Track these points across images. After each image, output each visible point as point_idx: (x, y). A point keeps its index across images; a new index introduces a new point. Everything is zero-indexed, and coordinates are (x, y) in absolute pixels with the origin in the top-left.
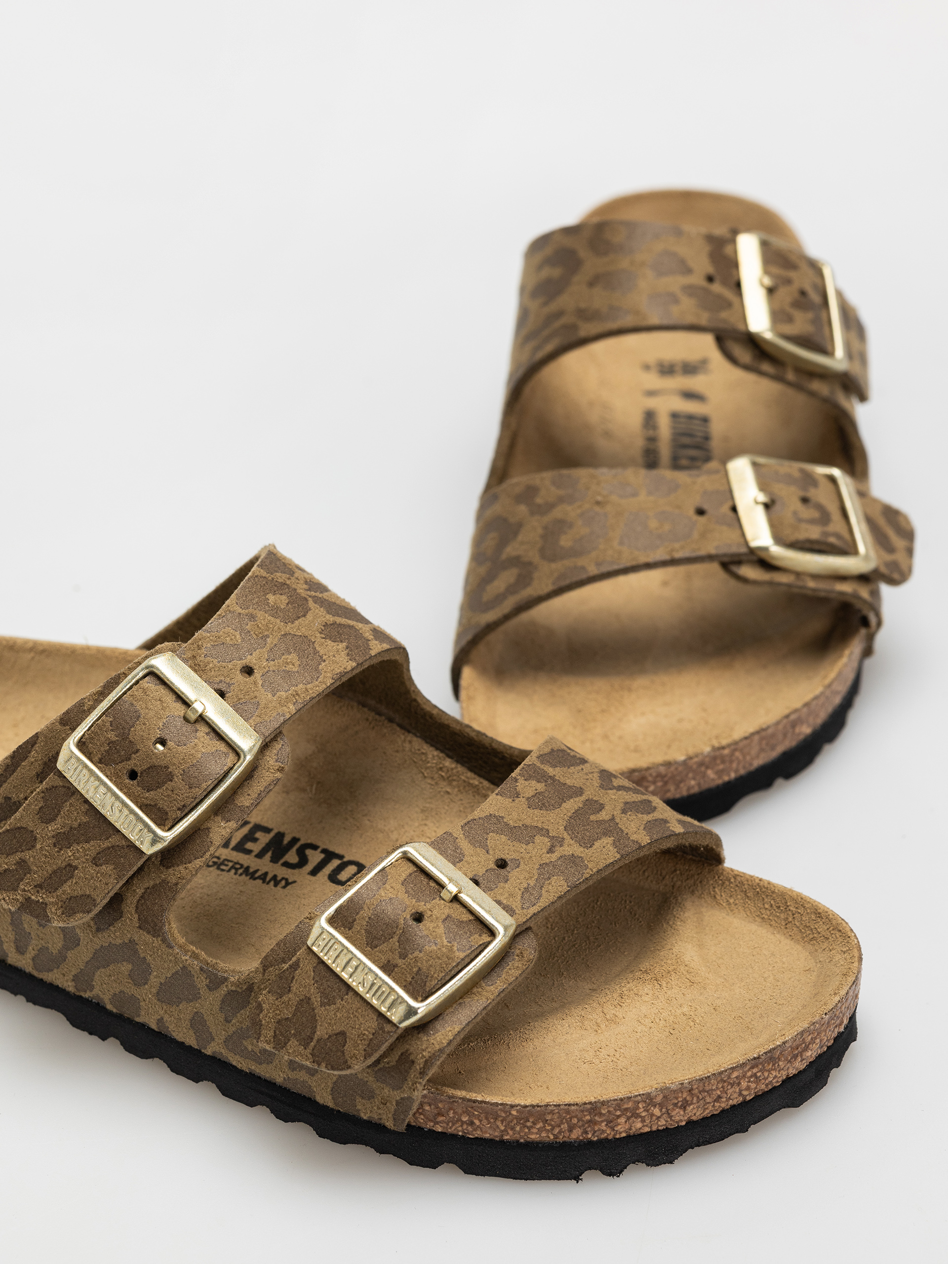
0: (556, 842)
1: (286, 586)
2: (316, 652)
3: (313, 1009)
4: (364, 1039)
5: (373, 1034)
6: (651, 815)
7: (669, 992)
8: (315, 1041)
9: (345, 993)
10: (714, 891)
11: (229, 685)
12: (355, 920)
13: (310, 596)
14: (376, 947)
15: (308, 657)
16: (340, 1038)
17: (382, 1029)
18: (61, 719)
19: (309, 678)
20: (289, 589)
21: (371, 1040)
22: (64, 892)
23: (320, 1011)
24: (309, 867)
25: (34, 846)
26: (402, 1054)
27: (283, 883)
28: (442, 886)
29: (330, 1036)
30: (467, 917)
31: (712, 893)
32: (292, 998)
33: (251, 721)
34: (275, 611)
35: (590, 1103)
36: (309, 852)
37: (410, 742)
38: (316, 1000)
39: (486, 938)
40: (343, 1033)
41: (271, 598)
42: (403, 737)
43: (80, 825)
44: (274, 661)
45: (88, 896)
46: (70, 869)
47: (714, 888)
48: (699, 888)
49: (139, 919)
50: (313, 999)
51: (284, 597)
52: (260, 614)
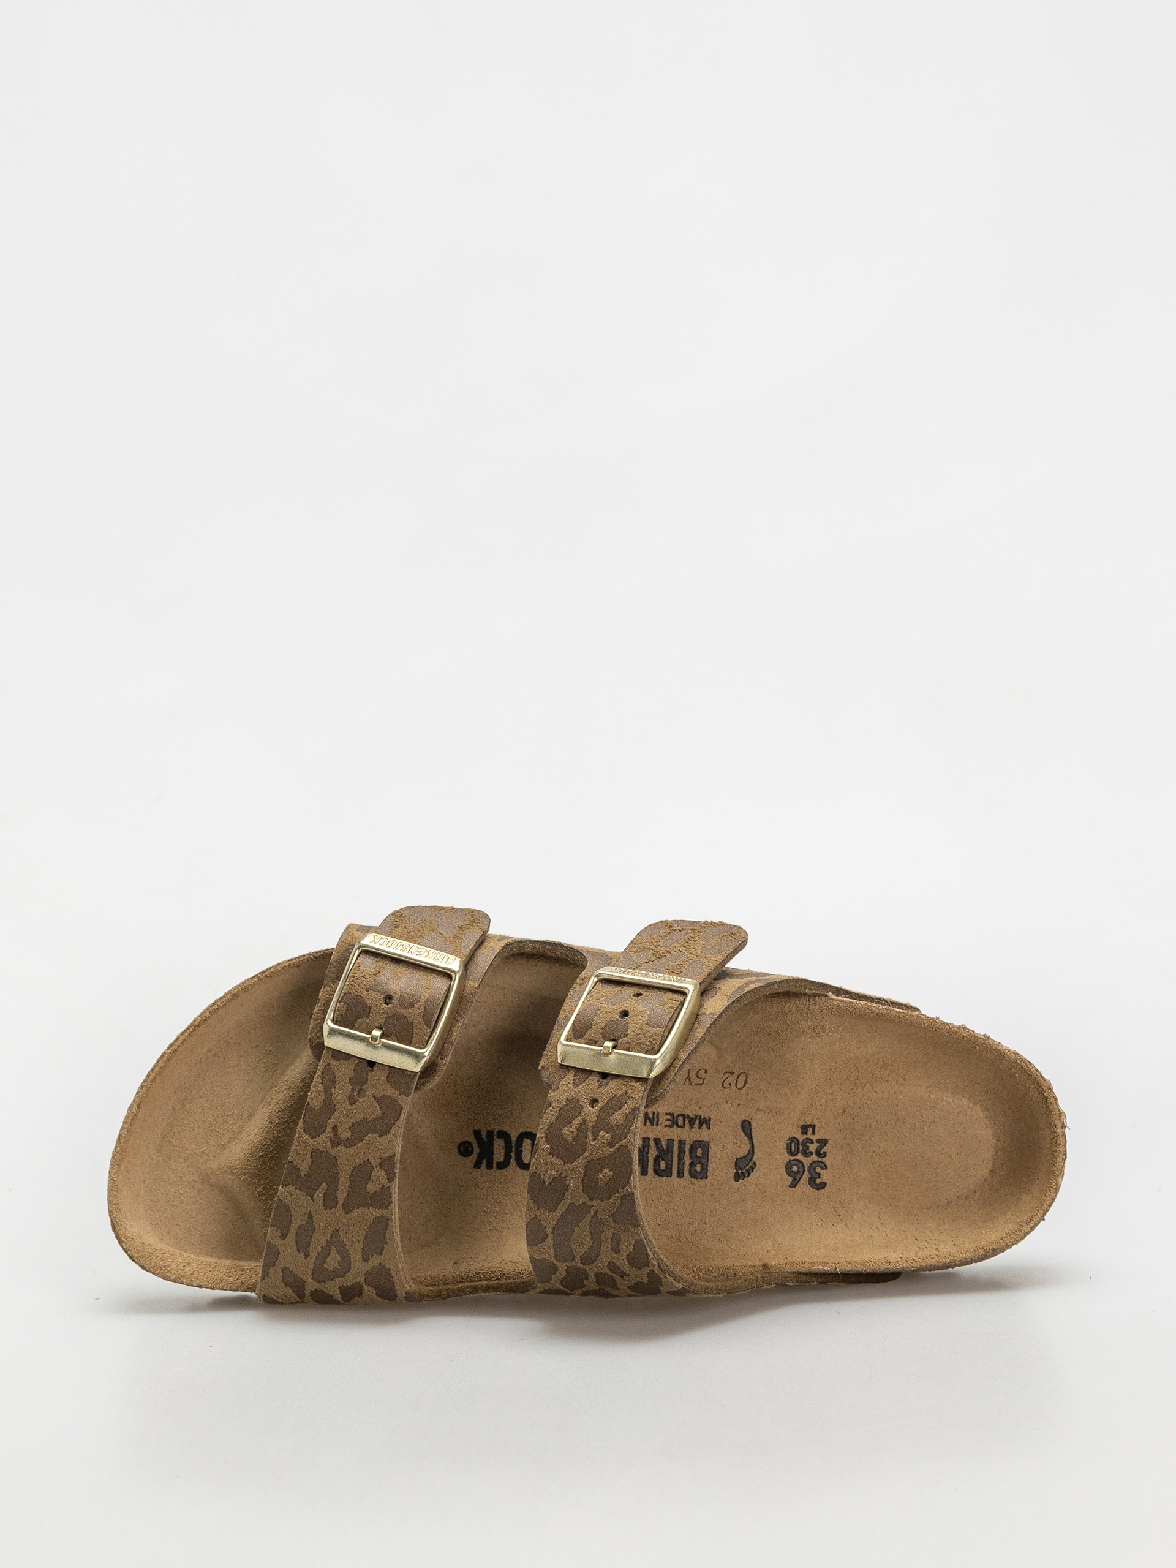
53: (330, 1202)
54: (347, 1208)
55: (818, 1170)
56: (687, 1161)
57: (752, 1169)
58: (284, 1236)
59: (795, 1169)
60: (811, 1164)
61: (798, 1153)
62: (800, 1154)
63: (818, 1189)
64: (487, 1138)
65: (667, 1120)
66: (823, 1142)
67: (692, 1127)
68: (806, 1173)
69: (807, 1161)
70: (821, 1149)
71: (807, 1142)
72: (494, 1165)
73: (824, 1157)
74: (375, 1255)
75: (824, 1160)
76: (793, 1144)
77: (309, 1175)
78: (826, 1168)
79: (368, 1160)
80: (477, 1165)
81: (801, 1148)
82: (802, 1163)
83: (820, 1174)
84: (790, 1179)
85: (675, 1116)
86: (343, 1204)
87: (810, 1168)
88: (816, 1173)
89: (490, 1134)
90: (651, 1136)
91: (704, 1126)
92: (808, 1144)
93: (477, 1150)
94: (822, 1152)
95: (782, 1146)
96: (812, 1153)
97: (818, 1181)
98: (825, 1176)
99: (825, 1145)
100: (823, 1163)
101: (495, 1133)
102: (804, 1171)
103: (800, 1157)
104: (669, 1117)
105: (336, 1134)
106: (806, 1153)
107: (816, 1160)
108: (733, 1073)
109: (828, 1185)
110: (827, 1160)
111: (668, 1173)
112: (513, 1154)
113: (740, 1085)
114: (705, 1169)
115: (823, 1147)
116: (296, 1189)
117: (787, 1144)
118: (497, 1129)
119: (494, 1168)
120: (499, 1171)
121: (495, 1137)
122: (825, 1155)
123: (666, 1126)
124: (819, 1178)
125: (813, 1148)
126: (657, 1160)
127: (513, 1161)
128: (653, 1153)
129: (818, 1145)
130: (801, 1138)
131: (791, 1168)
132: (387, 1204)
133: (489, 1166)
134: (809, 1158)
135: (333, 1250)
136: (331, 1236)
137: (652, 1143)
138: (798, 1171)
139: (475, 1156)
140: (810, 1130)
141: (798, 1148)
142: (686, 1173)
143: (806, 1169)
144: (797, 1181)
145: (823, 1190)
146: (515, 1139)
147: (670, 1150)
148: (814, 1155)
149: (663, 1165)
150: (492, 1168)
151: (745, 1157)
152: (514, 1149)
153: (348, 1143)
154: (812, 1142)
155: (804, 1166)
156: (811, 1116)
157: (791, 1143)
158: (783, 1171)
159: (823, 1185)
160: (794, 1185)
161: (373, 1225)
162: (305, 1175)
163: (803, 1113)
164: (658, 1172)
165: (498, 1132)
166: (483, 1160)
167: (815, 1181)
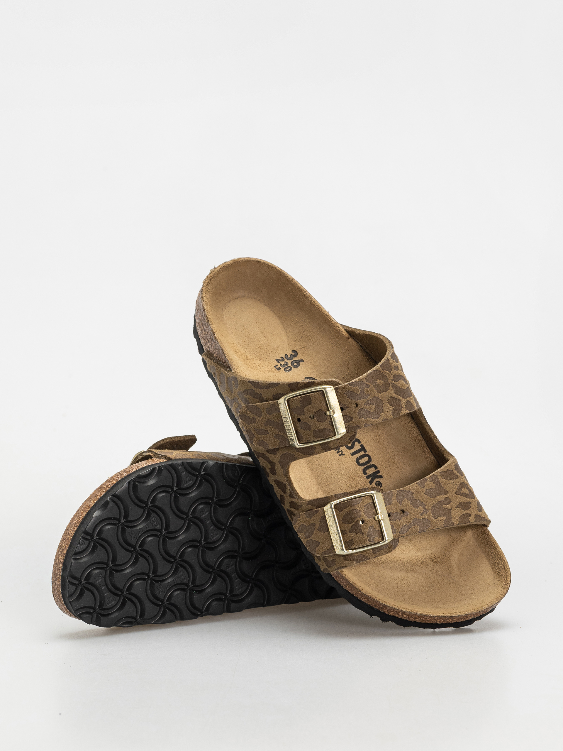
0: (426, 511)
1: (385, 377)
2: (382, 407)
3: (315, 529)
4: (324, 550)
5: (328, 550)
6: (466, 511)
7: (438, 569)
8: (310, 538)
9: (327, 531)
10: (479, 534)
11: (347, 407)
12: (342, 510)
13: (392, 383)
14: (344, 523)
15: (378, 409)
16: (318, 544)
17: (331, 550)
18: (289, 384)
19: (375, 417)
20: (386, 378)
21: (326, 551)
22: (261, 437)
23: (316, 531)
24: (352, 451)
25: (260, 417)
26: (333, 560)
27: (340, 453)
28: (377, 513)
29: (315, 541)
30: (378, 528)
31: (478, 534)
32: (311, 521)
33: (347, 424)
34: (377, 386)
35: (385, 605)
36: (356, 443)
37: (412, 423)
38: (317, 527)
39: (380, 539)
40: (319, 543)
41: (378, 380)
42: (410, 420)
43: (276, 422)
44: (366, 405)
45: (268, 444)
46: (267, 432)
47: (480, 533)
48: (475, 530)
49: (280, 460)
50: (316, 526)
51: (383, 382)
52: (371, 386)
53: (448, 501)
54: (446, 493)
55: (289, 356)
58: (470, 515)
59: (295, 364)
60: (289, 360)
61: (289, 367)
62: (289, 365)
63: (297, 352)
64: (369, 478)
66: (278, 361)
68: (294, 359)
69: (289, 362)
70: (281, 360)
71: (282, 366)
72: (377, 470)
73: (283, 357)
74: (454, 473)
75: (284, 357)
76: (287, 370)
77: (444, 515)
78: (286, 354)
79: (425, 493)
80: (381, 477)
81: (286, 366)
82: (291, 363)
83: (290, 355)
84: (301, 363)
86: (446, 495)
87: (291, 359)
88: (291, 356)
89: (368, 477)
92: (283, 365)
93: (376, 480)
94: (282, 359)
95: (290, 373)
96: (285, 362)
97: (293, 354)
98: (289, 353)
99: (278, 359)
100: (285, 356)
101: (366, 475)
102: (294, 361)
103: (290, 365)
105: (423, 513)
106: (287, 364)
107: (286, 360)
109: (292, 350)
110: (283, 356)
112: (369, 465)
115: (280, 360)
116: (452, 518)
117: (289, 372)
118: (364, 476)
119: (378, 469)
120: (378, 467)
121: (367, 475)
122: (282, 357)
124: (292, 354)
125: (283, 363)
127: (371, 463)
129: (280, 362)
130: (283, 369)
131: (296, 366)
132: (435, 476)
133: (378, 472)
134: (288, 362)
135: (462, 492)
136: (459, 495)
138: (295, 362)
139: (379, 479)
141: (287, 367)
143: (292, 360)
144: (300, 361)
145: (296, 350)
146: (363, 467)
148: (285, 361)
150: (378, 470)
152: (367, 465)
153: (423, 505)
154: (281, 364)
155: (292, 362)
156: (272, 369)
157: (288, 371)
158: (299, 368)
159: (293, 351)
160: (302, 361)
161: (445, 478)
162: (445, 517)
163: (273, 372)
165: (365, 475)
166: (378, 475)
167: (294, 355)
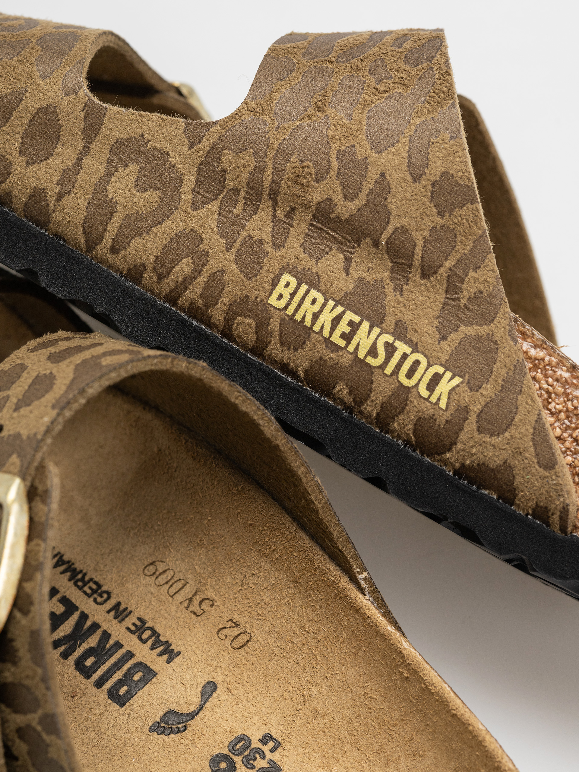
56: (118, 675)
57: (178, 731)
65: (134, 624)
67: (153, 648)
85: (147, 625)
90: (105, 626)
91: (165, 657)
104: (138, 623)
108: (237, 625)
111: (87, 673)
113: (236, 644)
114: (130, 695)
123: (128, 629)
126: (90, 652)
128: (92, 642)
137: (99, 632)
140: (271, 744)
142: (108, 685)
147: (111, 653)
149: (89, 662)
151: (183, 714)
164: (79, 665)
